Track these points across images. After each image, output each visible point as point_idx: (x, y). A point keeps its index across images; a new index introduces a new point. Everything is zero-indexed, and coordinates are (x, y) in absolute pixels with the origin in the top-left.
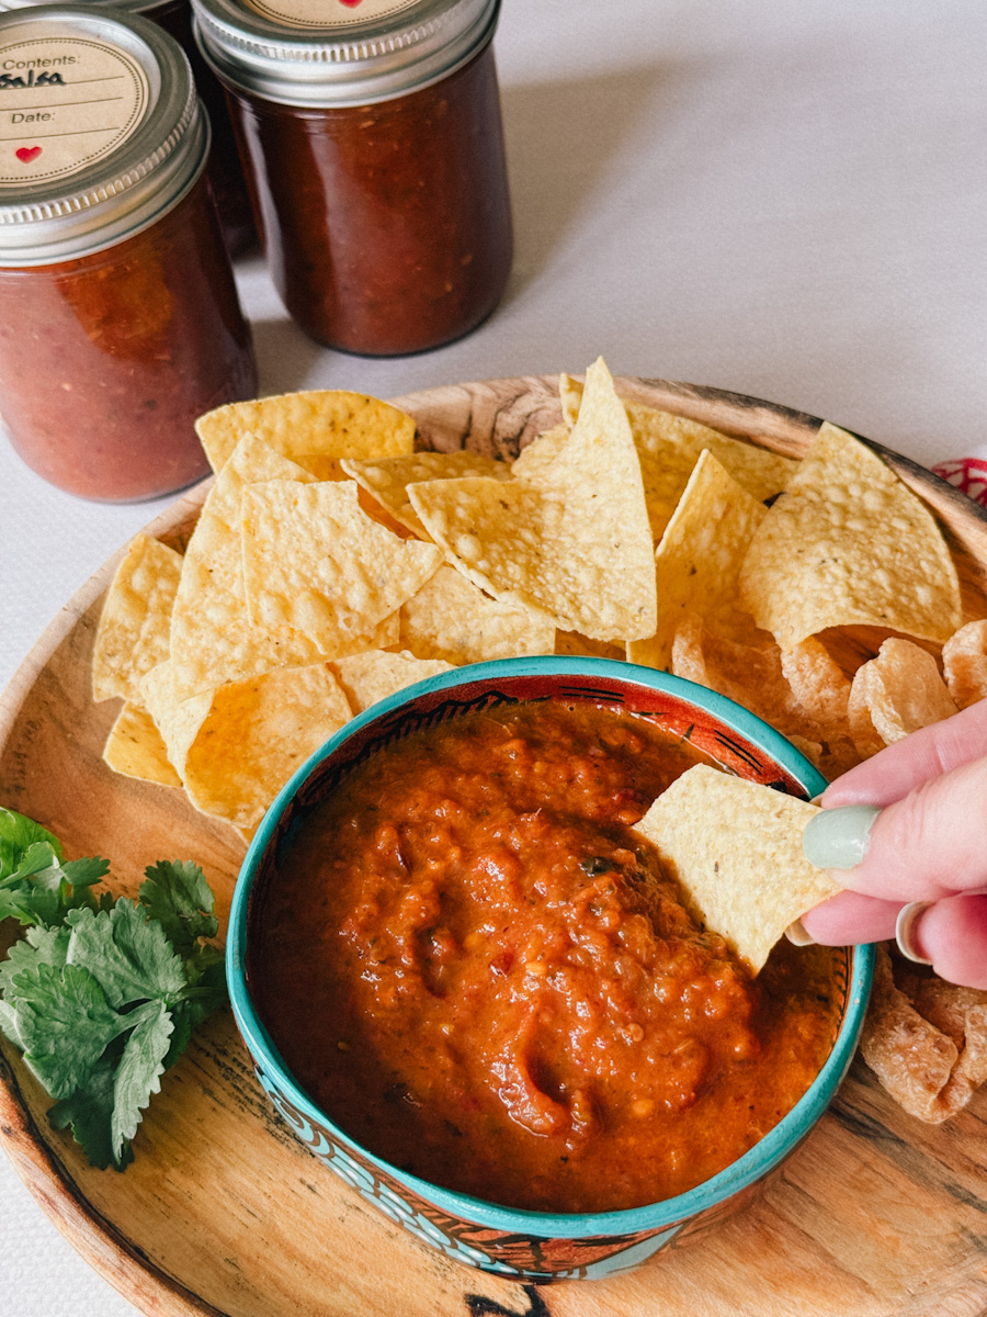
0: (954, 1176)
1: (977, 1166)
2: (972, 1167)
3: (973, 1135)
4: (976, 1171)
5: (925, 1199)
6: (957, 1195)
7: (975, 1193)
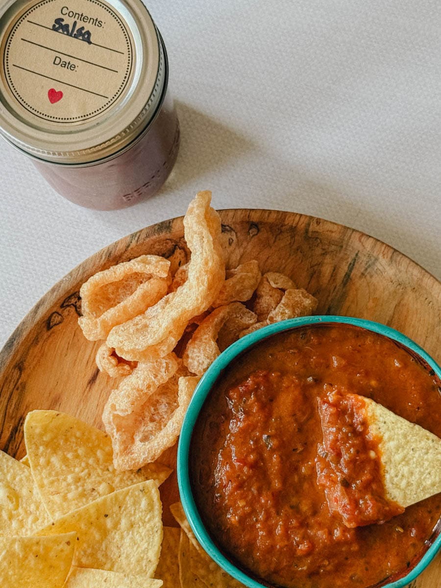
0: (338, 285)
1: (332, 276)
2: (333, 278)
3: (318, 281)
4: (335, 276)
5: (352, 294)
6: (347, 280)
7: (345, 274)
